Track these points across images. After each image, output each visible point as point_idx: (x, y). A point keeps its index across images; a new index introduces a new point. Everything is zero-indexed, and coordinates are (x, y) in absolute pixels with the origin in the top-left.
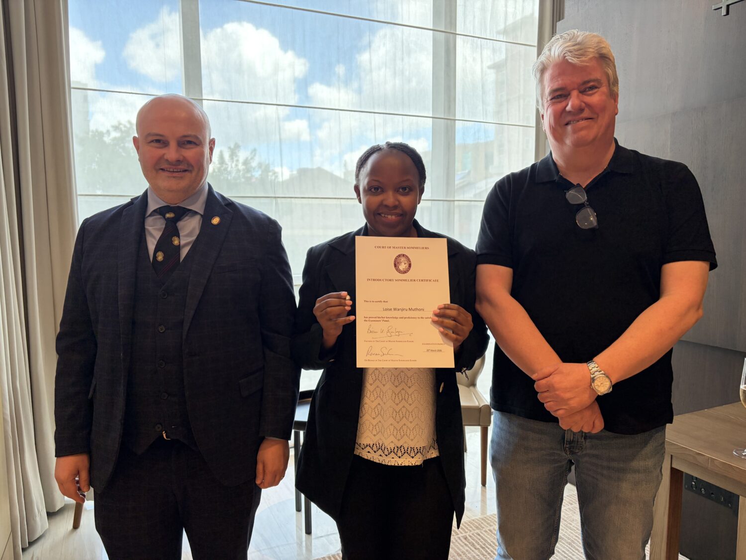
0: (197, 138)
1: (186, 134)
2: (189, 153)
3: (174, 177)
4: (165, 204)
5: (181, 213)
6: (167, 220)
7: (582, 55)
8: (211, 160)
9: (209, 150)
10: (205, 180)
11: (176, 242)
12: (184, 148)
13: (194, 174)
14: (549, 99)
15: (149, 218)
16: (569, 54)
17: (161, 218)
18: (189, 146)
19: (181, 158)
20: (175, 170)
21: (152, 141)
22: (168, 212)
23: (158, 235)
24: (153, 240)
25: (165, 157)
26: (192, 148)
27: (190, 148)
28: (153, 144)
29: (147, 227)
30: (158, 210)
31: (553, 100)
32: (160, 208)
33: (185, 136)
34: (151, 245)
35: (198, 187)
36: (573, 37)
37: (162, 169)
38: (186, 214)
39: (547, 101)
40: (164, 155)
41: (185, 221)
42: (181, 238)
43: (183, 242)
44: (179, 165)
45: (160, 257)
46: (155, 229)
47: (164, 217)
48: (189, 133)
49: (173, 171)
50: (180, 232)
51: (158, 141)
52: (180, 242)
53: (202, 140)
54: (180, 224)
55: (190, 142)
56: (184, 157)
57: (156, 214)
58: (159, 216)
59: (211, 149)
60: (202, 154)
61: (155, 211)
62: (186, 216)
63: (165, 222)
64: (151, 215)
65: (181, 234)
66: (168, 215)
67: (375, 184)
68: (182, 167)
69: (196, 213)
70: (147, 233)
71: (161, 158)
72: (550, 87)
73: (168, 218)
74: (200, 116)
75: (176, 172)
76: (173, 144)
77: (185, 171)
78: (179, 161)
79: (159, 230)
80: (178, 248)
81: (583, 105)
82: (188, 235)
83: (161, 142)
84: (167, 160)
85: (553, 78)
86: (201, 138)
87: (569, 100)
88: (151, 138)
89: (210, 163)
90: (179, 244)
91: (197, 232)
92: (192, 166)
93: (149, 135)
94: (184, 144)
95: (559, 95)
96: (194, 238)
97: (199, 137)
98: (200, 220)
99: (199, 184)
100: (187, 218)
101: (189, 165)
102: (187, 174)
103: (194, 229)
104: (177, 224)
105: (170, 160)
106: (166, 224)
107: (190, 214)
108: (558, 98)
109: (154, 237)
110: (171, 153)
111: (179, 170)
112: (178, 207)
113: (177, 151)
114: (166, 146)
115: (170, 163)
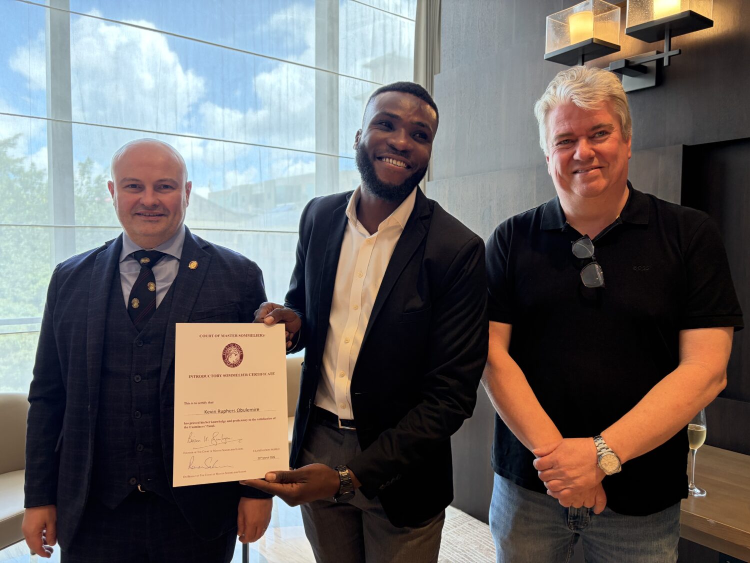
0: (174, 182)
1: (162, 178)
2: (166, 198)
3: (150, 221)
4: (139, 249)
5: (157, 257)
6: (143, 265)
7: (591, 98)
8: (188, 203)
9: (185, 194)
10: (182, 223)
11: (152, 288)
12: (160, 192)
13: (170, 218)
14: (554, 144)
15: (124, 263)
16: (576, 96)
17: (135, 263)
18: (166, 190)
19: (157, 203)
20: (151, 215)
21: (128, 186)
22: (143, 257)
23: (133, 281)
24: (128, 286)
25: (141, 202)
26: (169, 192)
27: (165, 193)
28: (128, 189)
29: (121, 272)
30: (133, 255)
31: (560, 146)
32: (134, 253)
33: (161, 181)
34: (127, 291)
35: (175, 231)
37: (139, 214)
38: (161, 259)
39: (553, 146)
40: (140, 199)
41: (160, 266)
42: (156, 283)
43: (158, 288)
45: (136, 304)
46: (130, 275)
47: (139, 262)
48: (166, 177)
49: (150, 216)
50: (156, 278)
51: (134, 186)
52: (155, 288)
53: (178, 184)
54: (155, 269)
55: (166, 187)
56: (160, 202)
57: (130, 258)
58: (134, 261)
59: (188, 192)
60: (179, 198)
61: (130, 255)
62: (160, 262)
63: (141, 267)
64: (126, 259)
65: (156, 280)
66: (143, 261)
68: (157, 211)
69: (172, 257)
70: (122, 279)
71: (137, 203)
72: (555, 132)
73: (143, 263)
74: (176, 160)
75: (151, 216)
76: (149, 189)
77: (161, 215)
78: (155, 205)
79: (134, 275)
80: (154, 294)
82: (163, 281)
83: (136, 186)
84: (143, 205)
85: (558, 122)
87: (577, 147)
88: (126, 183)
90: (154, 289)
91: (174, 277)
92: (169, 211)
93: (125, 179)
94: (160, 188)
95: (566, 140)
96: (170, 283)
97: (176, 181)
98: (177, 265)
99: (176, 227)
100: (163, 262)
101: (165, 208)
102: (164, 218)
103: (170, 274)
104: (153, 269)
105: (145, 204)
106: (142, 270)
107: (166, 258)
108: (565, 144)
109: (129, 283)
110: (148, 198)
111: (155, 215)
112: (154, 252)
113: (153, 195)
114: (141, 191)
115: (147, 208)
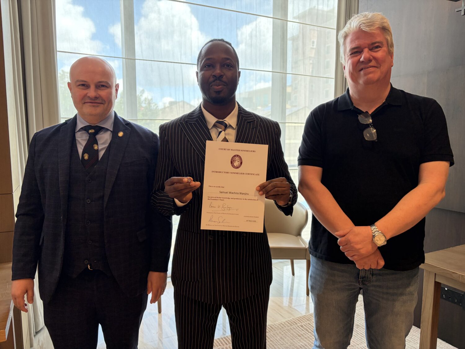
0: (108, 83)
1: (100, 80)
2: (103, 93)
3: (93, 106)
4: (88, 124)
5: (99, 130)
6: (90, 134)
7: (371, 26)
8: (116, 97)
9: (115, 91)
10: (113, 109)
11: (96, 148)
12: (100, 89)
13: (106, 105)
14: (349, 55)
15: (78, 133)
16: (363, 25)
17: (85, 133)
18: (103, 88)
19: (98, 96)
21: (79, 85)
22: (91, 129)
23: (84, 143)
24: (81, 146)
25: (88, 95)
26: (105, 89)
27: (103, 90)
28: (80, 87)
29: (76, 138)
30: (84, 128)
31: (352, 55)
32: (85, 127)
33: (100, 82)
34: (80, 150)
35: (108, 114)
38: (101, 131)
39: (348, 56)
40: (87, 94)
41: (101, 135)
42: (99, 145)
43: (100, 148)
44: (97, 100)
45: (86, 157)
46: (82, 140)
47: (88, 132)
48: (103, 80)
49: (93, 103)
50: (98, 142)
51: (83, 85)
52: (98, 148)
53: (111, 84)
54: (98, 137)
55: (103, 86)
56: (100, 95)
57: (82, 130)
58: (84, 132)
59: (117, 90)
60: (110, 94)
61: (82, 128)
62: (102, 131)
63: (89, 135)
64: (79, 131)
65: (99, 143)
66: (90, 131)
69: (107, 130)
70: (77, 142)
71: (85, 96)
72: (350, 47)
73: (90, 132)
74: (109, 69)
75: (95, 103)
76: (92, 87)
78: (96, 97)
79: (84, 140)
80: (97, 151)
81: (371, 57)
82: (103, 144)
83: (85, 85)
84: (89, 97)
85: (352, 41)
86: (110, 83)
87: (362, 55)
88: (79, 83)
89: (116, 99)
91: (109, 141)
92: (105, 101)
93: (78, 81)
94: (99, 87)
95: (356, 52)
96: (107, 145)
97: (109, 82)
98: (110, 134)
99: (109, 112)
100: (102, 133)
101: (103, 100)
102: (102, 105)
103: (107, 140)
104: (96, 137)
105: (90, 96)
106: (89, 137)
107: (104, 130)
108: (355, 54)
109: (82, 145)
110: (92, 93)
112: (97, 126)
113: (95, 91)
114: (88, 88)
115: (91, 99)
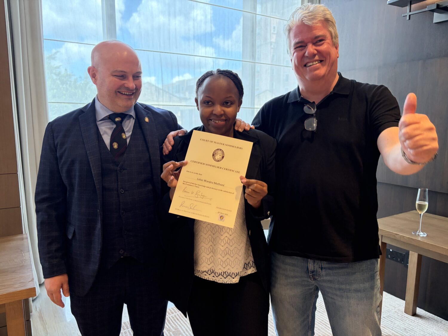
4: (112, 112)
6: (117, 122)
7: (313, 19)
11: (124, 137)
16: (305, 18)
29: (99, 127)
32: (109, 115)
36: (308, 8)
39: (293, 50)
43: (127, 136)
45: (116, 146)
50: (124, 130)
61: (106, 117)
64: (102, 119)
66: (117, 119)
67: (208, 99)
72: (294, 41)
79: (109, 128)
87: (307, 49)
108: (299, 48)
